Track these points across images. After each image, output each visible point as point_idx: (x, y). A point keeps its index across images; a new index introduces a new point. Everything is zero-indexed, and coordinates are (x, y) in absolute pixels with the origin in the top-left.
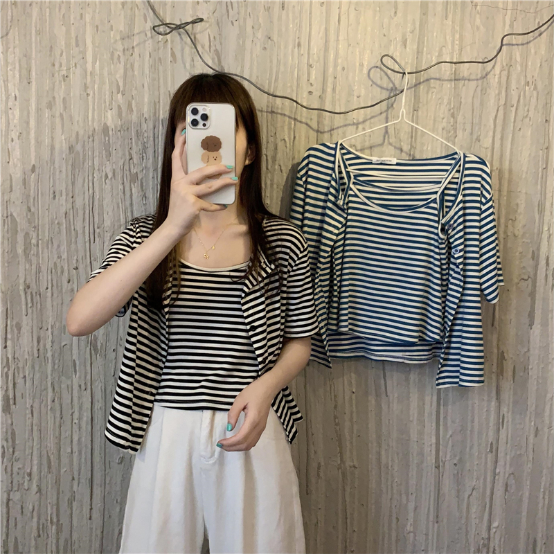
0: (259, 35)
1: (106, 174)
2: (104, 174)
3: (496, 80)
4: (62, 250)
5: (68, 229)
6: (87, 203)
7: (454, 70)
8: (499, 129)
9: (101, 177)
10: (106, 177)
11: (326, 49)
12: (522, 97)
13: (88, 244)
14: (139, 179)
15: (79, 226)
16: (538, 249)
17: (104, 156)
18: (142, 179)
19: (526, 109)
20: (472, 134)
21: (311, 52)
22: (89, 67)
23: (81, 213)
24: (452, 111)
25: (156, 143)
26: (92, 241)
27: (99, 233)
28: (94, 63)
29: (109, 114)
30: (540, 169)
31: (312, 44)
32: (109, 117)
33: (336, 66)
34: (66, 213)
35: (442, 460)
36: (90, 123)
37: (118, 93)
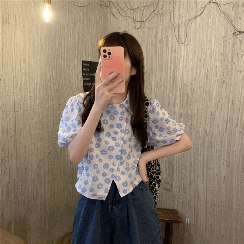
1: (215, 81)
17: (215, 75)
18: (226, 82)
22: (213, 48)
28: (214, 47)
32: (218, 63)
36: (212, 65)
37: (221, 55)
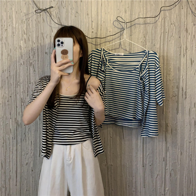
0: (74, 11)
1: (21, 63)
2: (20, 63)
3: (160, 23)
4: (6, 90)
5: (8, 83)
6: (15, 74)
7: (144, 20)
8: (162, 41)
9: (19, 64)
10: (21, 64)
11: (98, 15)
12: (170, 29)
13: (15, 88)
14: (33, 64)
15: (12, 82)
16: (179, 85)
17: (20, 57)
18: (34, 64)
19: (172, 33)
20: (152, 43)
21: (92, 17)
22: (14, 26)
23: (12, 77)
24: (144, 35)
25: (38, 51)
26: (16, 87)
27: (19, 84)
28: (16, 24)
29: (22, 42)
30: (178, 55)
31: (92, 14)
32: (22, 43)
33: (101, 21)
34: (7, 78)
35: (145, 164)
36: (15, 45)
37: (25, 34)
